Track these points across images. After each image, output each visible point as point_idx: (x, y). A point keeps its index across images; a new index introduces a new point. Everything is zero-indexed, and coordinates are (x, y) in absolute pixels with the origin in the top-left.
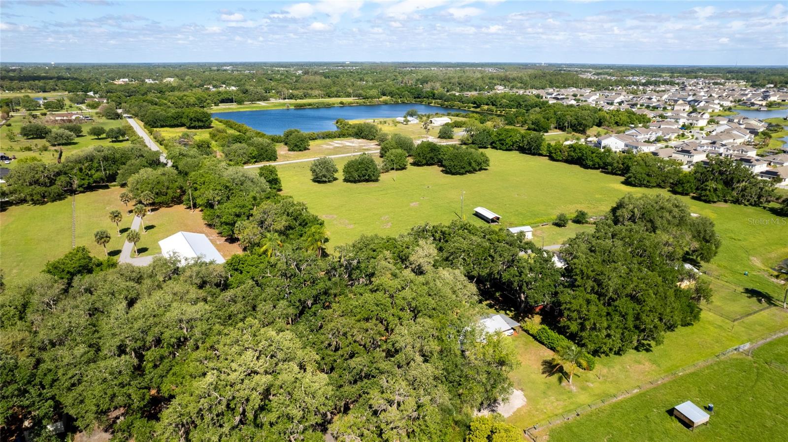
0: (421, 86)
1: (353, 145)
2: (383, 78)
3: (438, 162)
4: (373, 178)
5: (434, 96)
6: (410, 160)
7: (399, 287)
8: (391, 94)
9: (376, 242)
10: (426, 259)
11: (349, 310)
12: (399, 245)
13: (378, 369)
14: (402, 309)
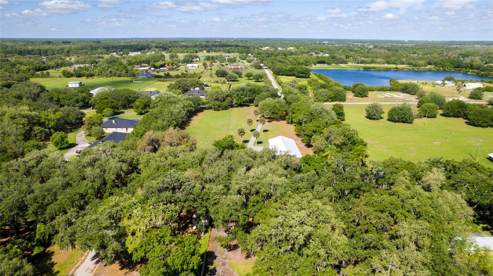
0: (462, 59)
1: (399, 97)
2: (431, 52)
3: (464, 116)
4: (409, 121)
5: (472, 67)
6: (441, 112)
7: (410, 196)
8: (436, 64)
9: (399, 163)
10: (435, 182)
11: (371, 203)
12: (416, 168)
13: (382, 245)
14: (409, 211)
